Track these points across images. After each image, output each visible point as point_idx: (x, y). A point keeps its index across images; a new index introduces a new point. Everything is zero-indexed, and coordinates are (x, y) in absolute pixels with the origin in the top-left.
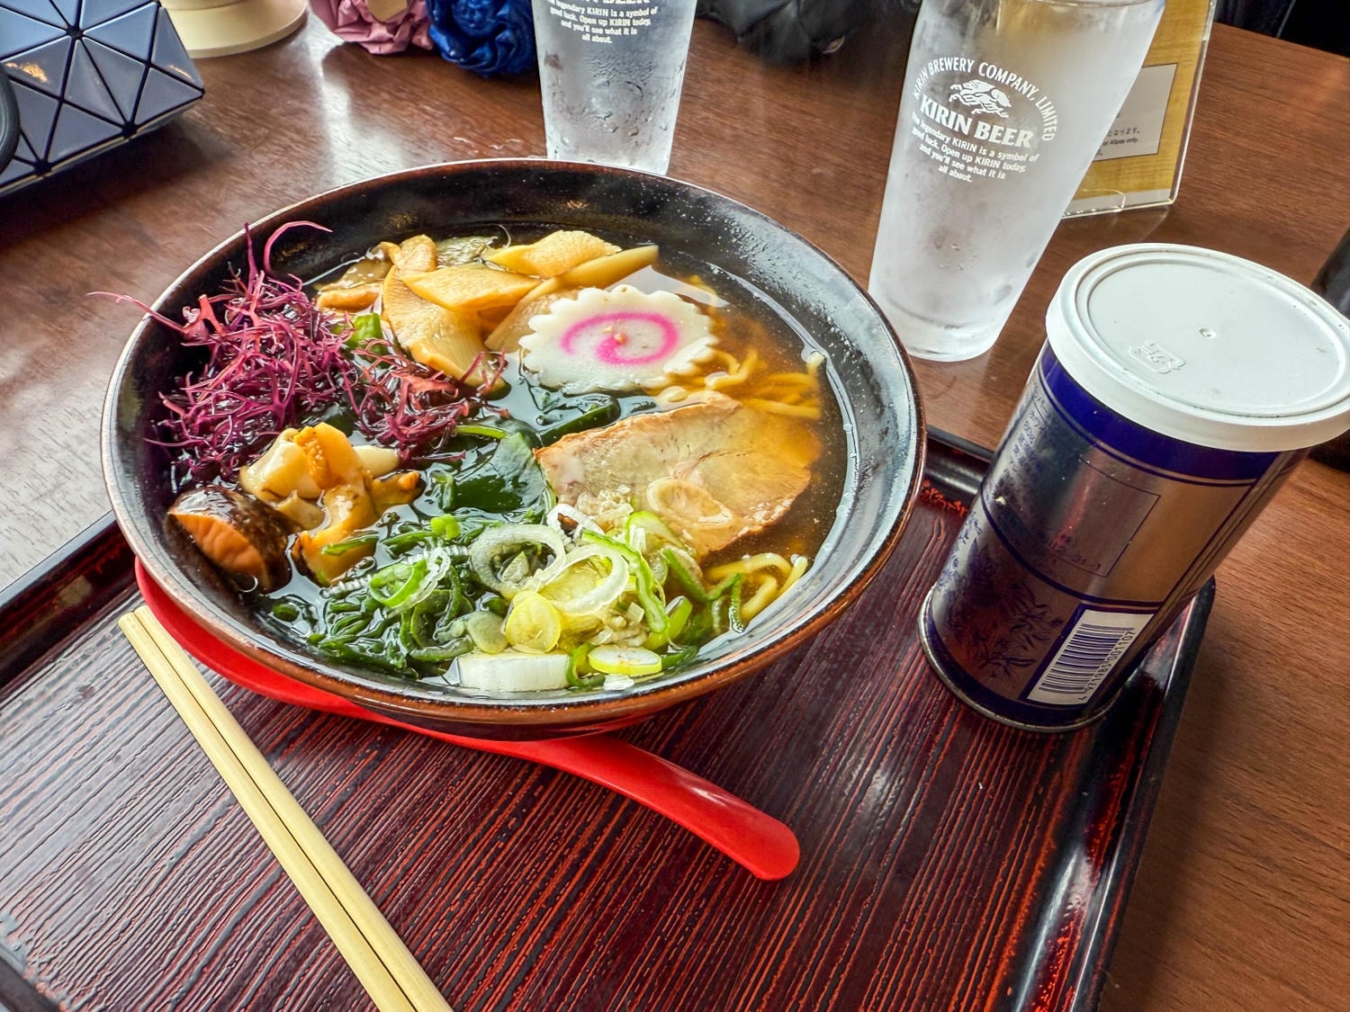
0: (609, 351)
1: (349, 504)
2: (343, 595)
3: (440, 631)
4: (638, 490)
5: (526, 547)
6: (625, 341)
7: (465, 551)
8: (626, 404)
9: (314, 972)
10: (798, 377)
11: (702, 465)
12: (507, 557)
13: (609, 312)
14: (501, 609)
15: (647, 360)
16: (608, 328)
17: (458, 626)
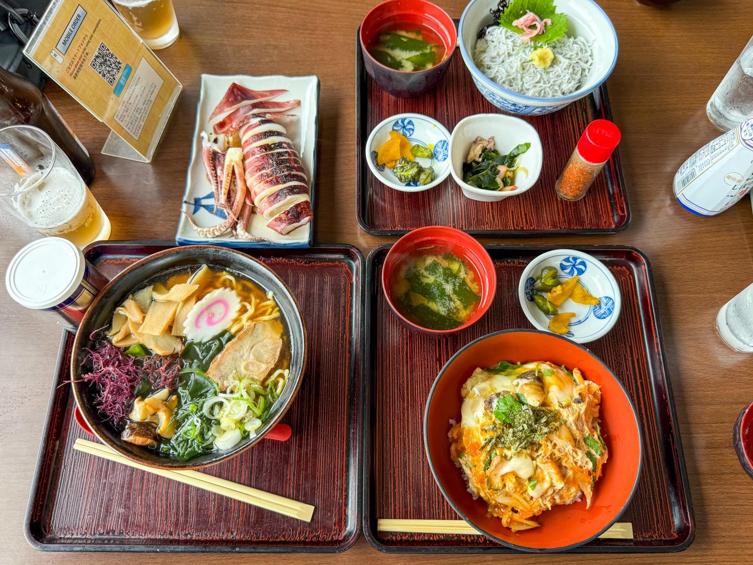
0: (210, 322)
1: (164, 414)
2: (177, 439)
3: (206, 437)
4: (238, 369)
5: (216, 403)
6: (213, 315)
7: (201, 412)
8: (224, 340)
9: (193, 494)
10: (268, 303)
11: (252, 351)
12: (212, 408)
13: (204, 308)
14: (218, 423)
15: (223, 318)
16: (206, 314)
17: (210, 433)
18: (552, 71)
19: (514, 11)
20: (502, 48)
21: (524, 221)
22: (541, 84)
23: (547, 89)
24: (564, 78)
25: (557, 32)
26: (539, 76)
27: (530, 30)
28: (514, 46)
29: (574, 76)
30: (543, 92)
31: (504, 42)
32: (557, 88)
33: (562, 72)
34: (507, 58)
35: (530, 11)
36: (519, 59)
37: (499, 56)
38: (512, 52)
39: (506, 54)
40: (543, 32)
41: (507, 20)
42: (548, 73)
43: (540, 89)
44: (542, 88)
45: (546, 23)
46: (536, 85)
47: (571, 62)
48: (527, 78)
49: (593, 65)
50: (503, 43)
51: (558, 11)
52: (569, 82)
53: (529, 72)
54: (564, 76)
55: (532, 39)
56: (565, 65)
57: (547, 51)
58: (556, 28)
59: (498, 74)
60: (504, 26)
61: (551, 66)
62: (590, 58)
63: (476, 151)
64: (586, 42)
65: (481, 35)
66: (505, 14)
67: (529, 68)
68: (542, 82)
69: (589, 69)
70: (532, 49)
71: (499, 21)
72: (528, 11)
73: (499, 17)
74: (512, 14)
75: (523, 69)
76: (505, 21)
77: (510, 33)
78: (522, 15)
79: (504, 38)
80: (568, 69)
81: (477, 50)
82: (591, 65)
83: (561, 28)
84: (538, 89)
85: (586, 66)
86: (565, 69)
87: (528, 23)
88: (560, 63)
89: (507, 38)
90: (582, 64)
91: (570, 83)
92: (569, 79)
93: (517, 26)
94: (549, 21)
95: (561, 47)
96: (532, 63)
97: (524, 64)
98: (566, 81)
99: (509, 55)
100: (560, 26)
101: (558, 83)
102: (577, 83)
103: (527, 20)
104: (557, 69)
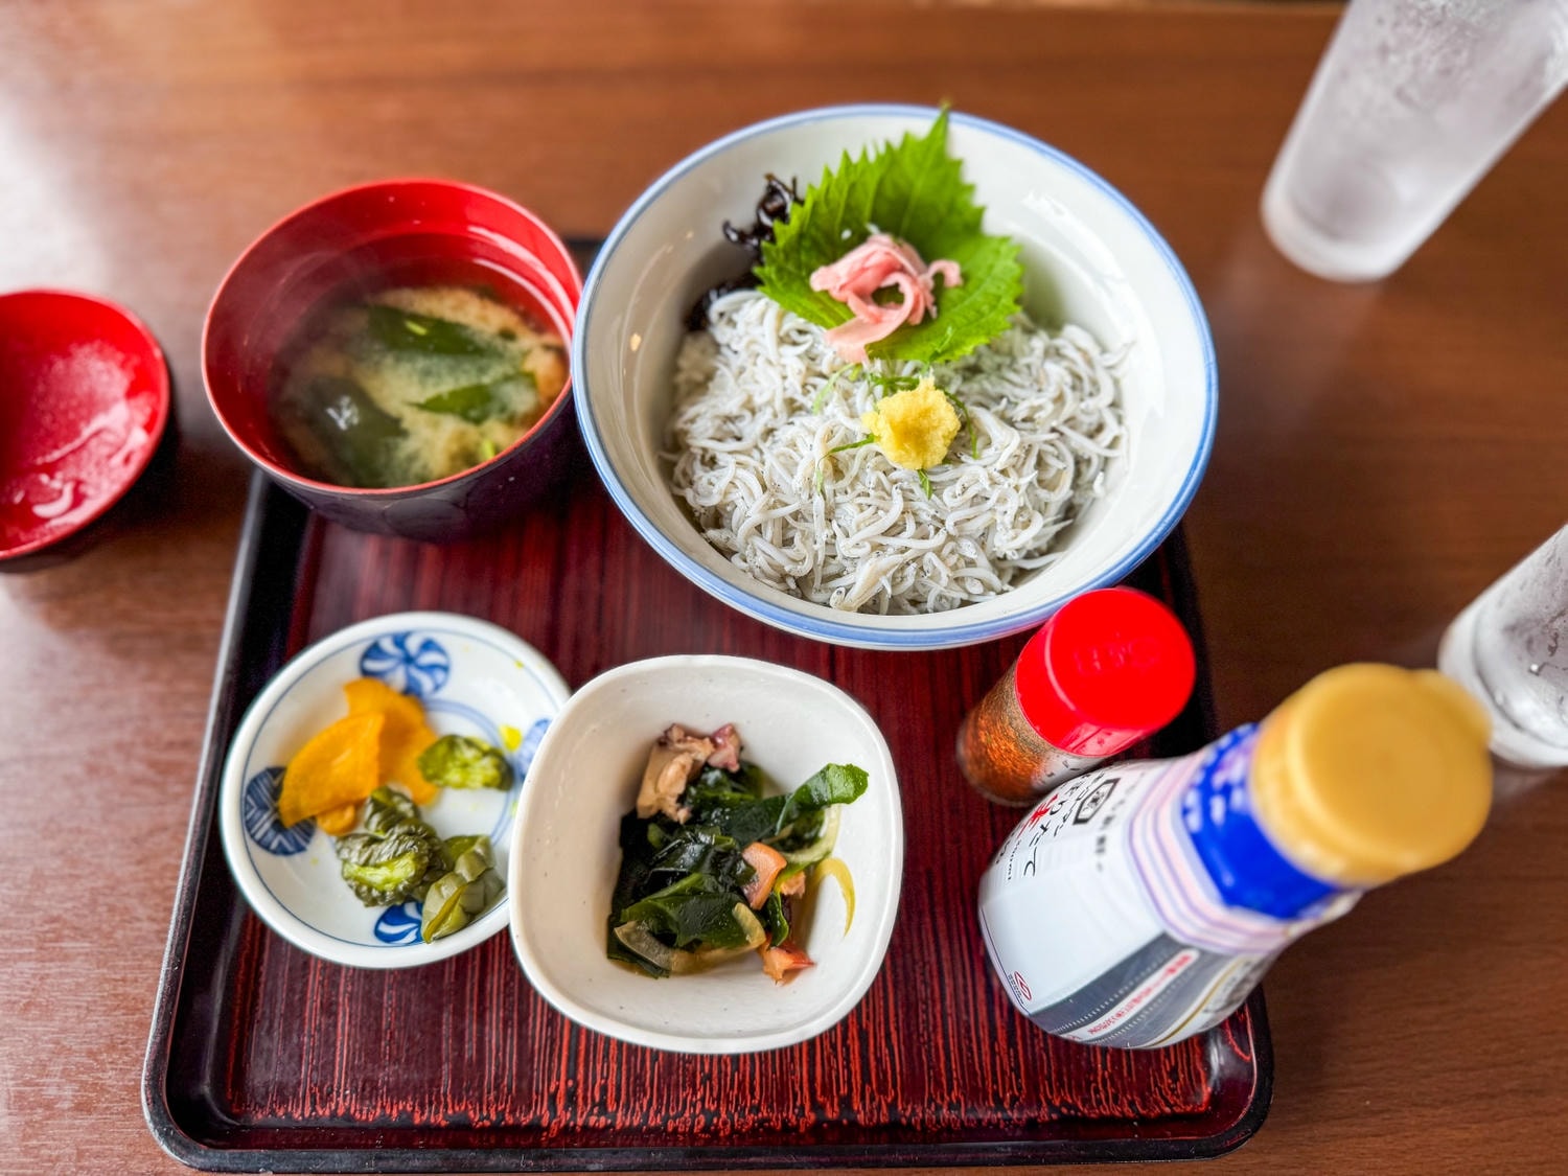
18: (954, 481)
19: (813, 232)
20: (765, 384)
21: (856, 1066)
22: (903, 540)
23: (931, 556)
24: (1000, 508)
25: (981, 314)
26: (897, 504)
27: (873, 309)
28: (811, 372)
29: (1043, 494)
30: (911, 570)
31: (773, 358)
32: (969, 549)
33: (994, 483)
34: (783, 417)
35: (884, 229)
36: (821, 432)
37: (753, 412)
38: (801, 399)
39: (779, 404)
40: (927, 312)
41: (790, 267)
42: (934, 489)
43: (899, 558)
44: (909, 555)
45: (939, 277)
46: (885, 541)
47: (1030, 438)
48: (849, 513)
49: (1123, 442)
50: (770, 362)
51: (993, 224)
52: (1021, 520)
53: (860, 488)
54: (1002, 500)
55: (875, 351)
56: (1006, 453)
57: (930, 402)
58: (977, 297)
59: (735, 496)
60: (775, 295)
61: (952, 459)
62: (1109, 419)
63: (662, 786)
64: (1094, 352)
65: (695, 320)
66: (781, 243)
67: (862, 468)
68: (911, 527)
69: (1106, 460)
70: (879, 389)
71: (757, 270)
72: (873, 229)
73: (758, 257)
74: (806, 243)
75: (838, 473)
76: (780, 270)
77: (794, 321)
78: (850, 246)
79: (769, 341)
80: (1019, 470)
81: (681, 378)
82: (1113, 445)
83: (999, 298)
84: (890, 560)
85: (1093, 449)
86: (1003, 472)
87: (869, 280)
88: (989, 444)
89: (783, 340)
90: (1078, 440)
91: (1026, 525)
92: (1022, 509)
93: (826, 292)
94: (952, 270)
95: (999, 367)
96: (875, 447)
97: (842, 454)
98: (1008, 519)
99: (793, 407)
100: (993, 290)
101: (977, 526)
102: (1056, 522)
103: (863, 270)
104: (974, 471)
